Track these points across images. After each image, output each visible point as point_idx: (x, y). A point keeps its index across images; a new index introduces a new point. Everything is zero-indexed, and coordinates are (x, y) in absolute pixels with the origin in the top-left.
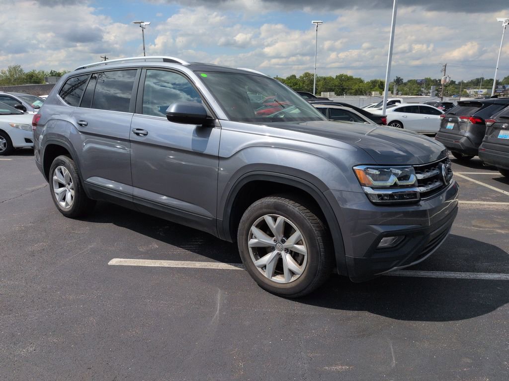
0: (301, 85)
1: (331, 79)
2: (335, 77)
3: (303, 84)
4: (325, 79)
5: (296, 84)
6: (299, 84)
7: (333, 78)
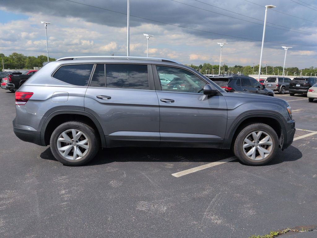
0: (12, 61)
1: (34, 58)
2: (37, 57)
3: (13, 60)
4: (30, 58)
5: (8, 60)
6: (10, 60)
7: (36, 58)
